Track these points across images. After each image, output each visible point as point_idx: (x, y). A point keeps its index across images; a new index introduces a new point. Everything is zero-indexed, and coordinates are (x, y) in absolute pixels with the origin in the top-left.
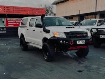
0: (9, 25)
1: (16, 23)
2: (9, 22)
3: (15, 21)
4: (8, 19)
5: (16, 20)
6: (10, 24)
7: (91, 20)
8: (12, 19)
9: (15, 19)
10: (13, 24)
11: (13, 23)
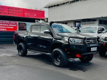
1: (10, 26)
3: (9, 24)
10: (6, 28)
11: (6, 26)
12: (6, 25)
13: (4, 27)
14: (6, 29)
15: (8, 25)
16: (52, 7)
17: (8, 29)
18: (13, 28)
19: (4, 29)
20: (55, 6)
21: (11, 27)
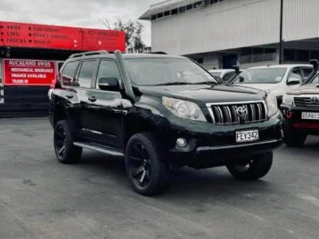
0: (15, 81)
2: (13, 70)
4: (12, 62)
5: (37, 67)
6: (17, 78)
7: (271, 67)
8: (22, 62)
9: (32, 62)
10: (26, 78)
11: (27, 73)
12: (26, 70)
13: (21, 76)
14: (26, 81)
15: (31, 70)
16: (160, 15)
17: (31, 80)
18: (45, 76)
19: (22, 81)
20: (167, 13)
21: (41, 76)
